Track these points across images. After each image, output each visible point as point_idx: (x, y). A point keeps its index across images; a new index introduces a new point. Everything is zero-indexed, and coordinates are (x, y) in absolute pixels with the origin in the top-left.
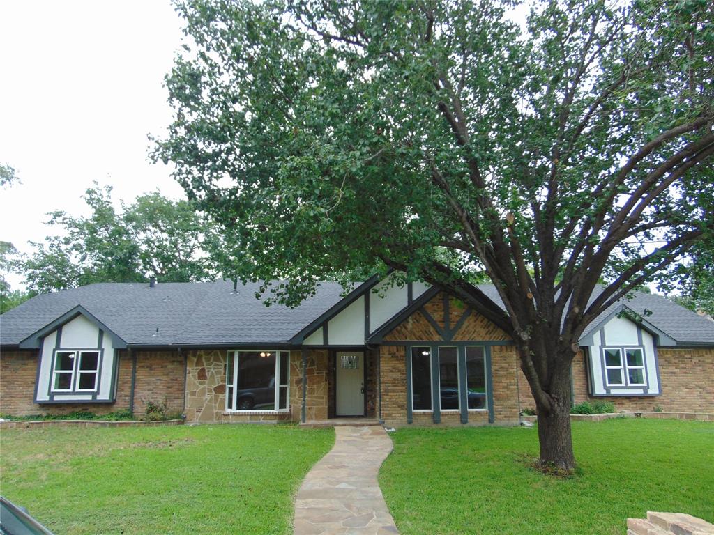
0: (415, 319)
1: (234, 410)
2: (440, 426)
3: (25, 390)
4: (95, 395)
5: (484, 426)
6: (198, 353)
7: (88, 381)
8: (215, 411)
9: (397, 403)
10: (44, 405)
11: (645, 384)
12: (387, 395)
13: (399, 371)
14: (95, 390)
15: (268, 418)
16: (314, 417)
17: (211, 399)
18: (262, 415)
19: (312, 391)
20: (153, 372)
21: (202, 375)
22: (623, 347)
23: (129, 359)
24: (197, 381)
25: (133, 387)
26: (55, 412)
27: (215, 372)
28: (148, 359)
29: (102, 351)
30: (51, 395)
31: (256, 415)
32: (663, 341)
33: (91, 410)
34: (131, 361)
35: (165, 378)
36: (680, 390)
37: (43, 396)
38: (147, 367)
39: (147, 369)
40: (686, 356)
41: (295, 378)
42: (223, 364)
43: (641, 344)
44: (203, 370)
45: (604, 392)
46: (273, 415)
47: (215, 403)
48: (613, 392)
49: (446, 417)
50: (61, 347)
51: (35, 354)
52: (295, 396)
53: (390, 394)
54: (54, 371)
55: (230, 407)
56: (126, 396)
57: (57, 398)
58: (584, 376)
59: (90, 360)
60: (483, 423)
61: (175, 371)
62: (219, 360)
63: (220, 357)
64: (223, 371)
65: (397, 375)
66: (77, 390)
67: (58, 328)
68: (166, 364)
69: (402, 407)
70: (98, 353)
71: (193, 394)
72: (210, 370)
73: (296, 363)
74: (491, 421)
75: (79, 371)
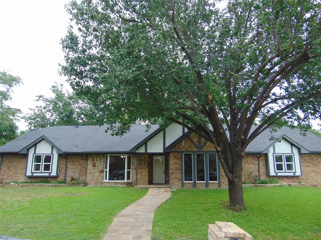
0: (185, 141)
1: (107, 180)
2: (196, 188)
3: (22, 171)
4: (50, 173)
5: (216, 189)
6: (93, 156)
7: (47, 168)
8: (99, 181)
9: (177, 178)
10: (29, 177)
11: (294, 171)
12: (173, 174)
13: (178, 164)
14: (50, 171)
15: (122, 184)
16: (142, 184)
17: (98, 176)
18: (119, 183)
19: (141, 173)
20: (74, 164)
21: (94, 165)
22: (284, 154)
23: (64, 158)
24: (92, 168)
25: (66, 170)
26: (34, 180)
27: (100, 164)
28: (72, 158)
29: (53, 155)
30: (32, 173)
31: (117, 183)
32: (303, 151)
33: (49, 180)
34: (65, 159)
35: (79, 167)
36: (312, 174)
37: (29, 174)
38: (72, 162)
39: (72, 163)
40: (314, 158)
41: (134, 167)
42: (103, 161)
43: (292, 152)
44: (95, 163)
45: (274, 174)
46: (124, 183)
47: (100, 177)
48: (279, 174)
49: (199, 185)
50: (36, 153)
51: (26, 156)
52: (134, 174)
53: (174, 174)
54: (33, 163)
55: (106, 179)
56: (63, 174)
57: (34, 174)
58: (266, 167)
59: (48, 159)
60: (215, 188)
61: (83, 164)
62: (101, 159)
63: (102, 157)
64: (103, 164)
65: (177, 166)
66: (43, 171)
67: (35, 145)
68: (79, 161)
69: (179, 180)
70: (51, 156)
71: (90, 173)
72: (98, 163)
73: (134, 160)
74: (219, 187)
75: (43, 163)
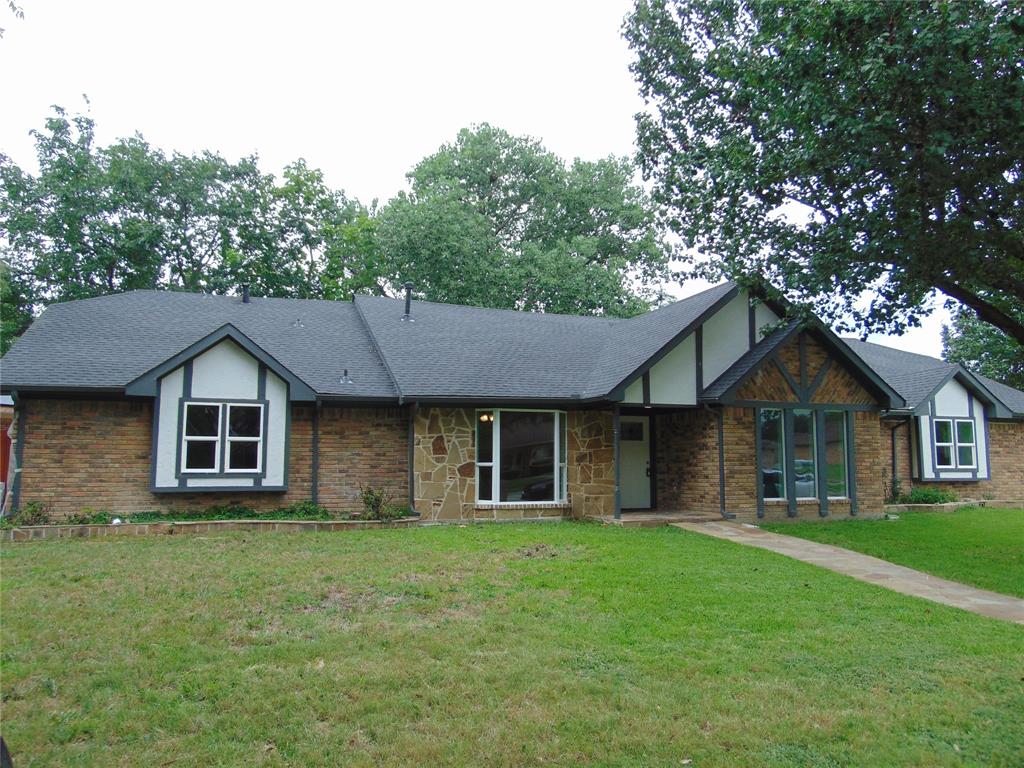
0: (766, 369)
1: (496, 500)
2: (795, 521)
3: (125, 470)
4: (258, 478)
5: (845, 520)
6: (432, 411)
7: (244, 456)
8: (462, 504)
9: (745, 489)
10: (165, 495)
11: (974, 467)
12: (733, 478)
13: (747, 444)
14: (258, 470)
15: (551, 512)
16: (602, 511)
17: (455, 486)
18: (541, 509)
19: (598, 473)
20: (345, 441)
21: (439, 448)
22: (953, 418)
23: (306, 420)
24: (432, 457)
25: (315, 466)
26: (184, 507)
27: (461, 444)
28: (336, 420)
29: (267, 404)
30: (182, 478)
31: (533, 509)
32: (1000, 413)
33: (247, 503)
34: (309, 423)
35: (367, 452)
36: (1003, 474)
37: (166, 479)
38: (336, 433)
39: (337, 437)
40: (1010, 432)
41: (575, 454)
42: (470, 430)
43: (971, 416)
44: (441, 439)
45: (933, 476)
46: (556, 508)
47: (462, 492)
48: (943, 476)
49: (803, 509)
50: (193, 396)
51: (144, 408)
52: (576, 480)
53: (736, 476)
54: (186, 438)
55: (486, 494)
56: (304, 481)
57: (192, 483)
58: (907, 455)
59: (247, 419)
60: (844, 516)
61: (382, 441)
62: (463, 424)
63: (466, 419)
64: (471, 442)
65: (744, 449)
66: (228, 470)
67: (185, 364)
68: (363, 429)
69: (750, 494)
70: (260, 408)
71: (427, 476)
72: (452, 440)
73: (576, 430)
74: (852, 513)
75: (229, 438)
